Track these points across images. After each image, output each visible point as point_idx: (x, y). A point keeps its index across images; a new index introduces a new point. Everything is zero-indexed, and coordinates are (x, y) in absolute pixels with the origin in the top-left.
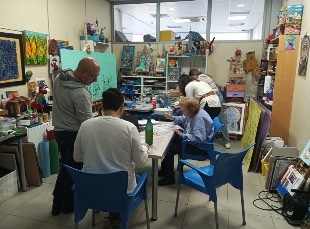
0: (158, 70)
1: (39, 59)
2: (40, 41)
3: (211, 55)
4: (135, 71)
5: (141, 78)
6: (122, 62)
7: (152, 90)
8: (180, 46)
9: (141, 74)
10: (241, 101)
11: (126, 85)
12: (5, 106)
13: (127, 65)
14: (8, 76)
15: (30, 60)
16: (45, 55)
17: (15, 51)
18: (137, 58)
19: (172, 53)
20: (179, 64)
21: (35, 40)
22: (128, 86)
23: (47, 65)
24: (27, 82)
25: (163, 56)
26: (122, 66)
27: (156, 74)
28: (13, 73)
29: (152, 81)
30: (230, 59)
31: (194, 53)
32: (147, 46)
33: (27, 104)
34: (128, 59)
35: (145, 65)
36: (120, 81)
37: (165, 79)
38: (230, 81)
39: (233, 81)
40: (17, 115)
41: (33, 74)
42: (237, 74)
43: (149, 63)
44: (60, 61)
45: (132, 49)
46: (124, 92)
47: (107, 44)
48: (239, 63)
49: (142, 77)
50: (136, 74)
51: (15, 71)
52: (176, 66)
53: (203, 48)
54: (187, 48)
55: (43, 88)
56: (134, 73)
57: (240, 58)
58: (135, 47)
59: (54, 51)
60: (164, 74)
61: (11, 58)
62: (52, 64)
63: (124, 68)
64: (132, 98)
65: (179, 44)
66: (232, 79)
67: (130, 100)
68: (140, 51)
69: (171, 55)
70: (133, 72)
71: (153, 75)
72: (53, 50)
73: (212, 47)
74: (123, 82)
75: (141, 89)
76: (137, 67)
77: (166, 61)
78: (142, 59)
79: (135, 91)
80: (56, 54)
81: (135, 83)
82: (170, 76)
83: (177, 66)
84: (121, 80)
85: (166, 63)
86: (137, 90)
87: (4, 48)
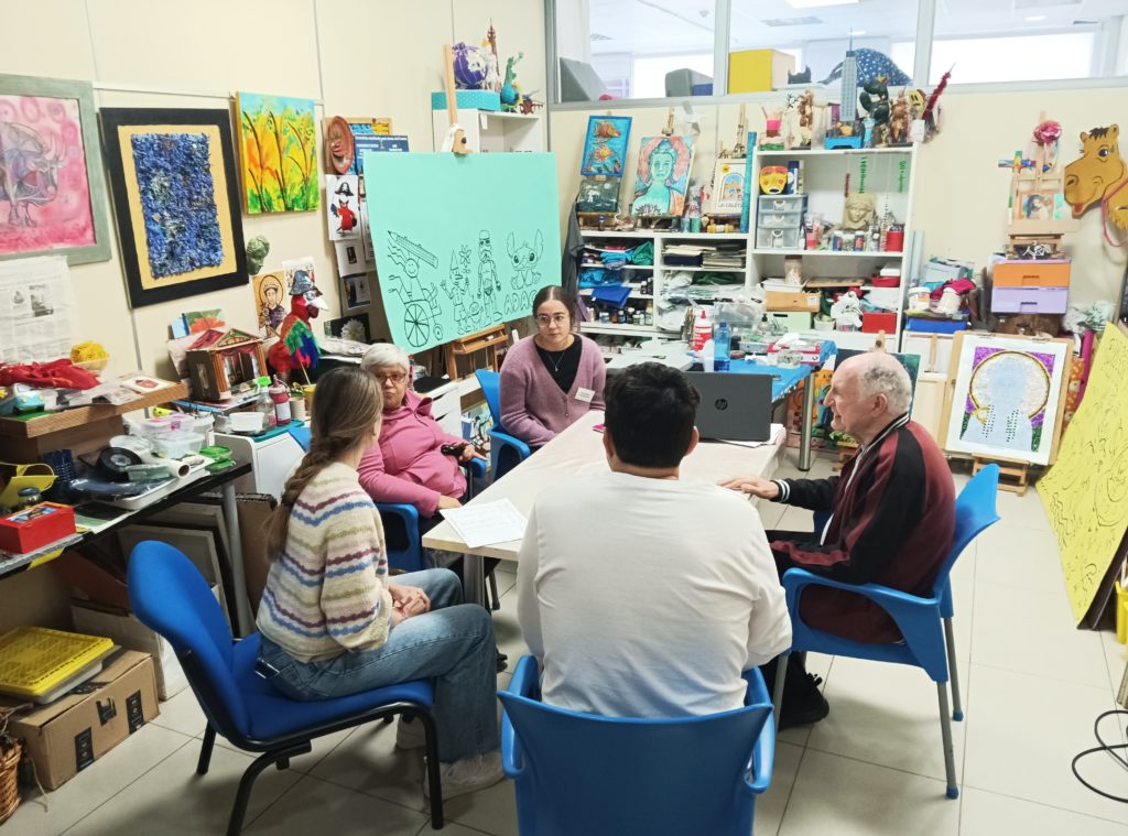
0: (717, 205)
1: (288, 192)
2: (289, 128)
3: (931, 143)
4: (630, 211)
5: (652, 240)
6: (585, 178)
7: (692, 284)
8: (808, 110)
9: (655, 223)
10: (1052, 326)
11: (598, 265)
12: (181, 363)
13: (602, 190)
14: (185, 260)
15: (260, 197)
16: (311, 177)
17: (208, 171)
18: (640, 163)
19: (775, 140)
20: (801, 181)
21: (273, 126)
22: (605, 269)
23: (319, 211)
24: (251, 277)
25: (739, 153)
26: (583, 193)
27: (709, 224)
28: (203, 250)
29: (694, 251)
30: (1013, 159)
31: (863, 138)
32: (679, 113)
33: (252, 354)
34: (605, 166)
35: (669, 188)
36: (574, 253)
37: (742, 244)
38: (1007, 246)
39: (1020, 250)
40: (218, 396)
41: (271, 247)
42: (1038, 218)
43: (682, 182)
44: (362, 192)
45: (622, 130)
46: (588, 292)
47: (529, 115)
48: (1047, 175)
49: (658, 236)
50: (635, 226)
51: (211, 240)
52: (787, 190)
53: (901, 116)
54: (836, 118)
55: (305, 296)
56: (628, 220)
57: (1052, 155)
58: (633, 122)
59: (340, 159)
60: (742, 222)
61: (196, 197)
62: (333, 208)
63: (590, 204)
64: (619, 316)
65: (804, 103)
66: (1021, 241)
67: (610, 320)
68: (651, 136)
69: (768, 146)
70: (626, 215)
71: (696, 226)
72: (337, 154)
73: (939, 110)
74: (586, 254)
75: (652, 283)
76: (637, 197)
77: (749, 170)
78: (657, 164)
79: (631, 289)
80: (348, 168)
81: (630, 259)
82: (763, 232)
83: (792, 192)
84: (579, 248)
85: (748, 180)
86: (638, 286)
87: (171, 162)
